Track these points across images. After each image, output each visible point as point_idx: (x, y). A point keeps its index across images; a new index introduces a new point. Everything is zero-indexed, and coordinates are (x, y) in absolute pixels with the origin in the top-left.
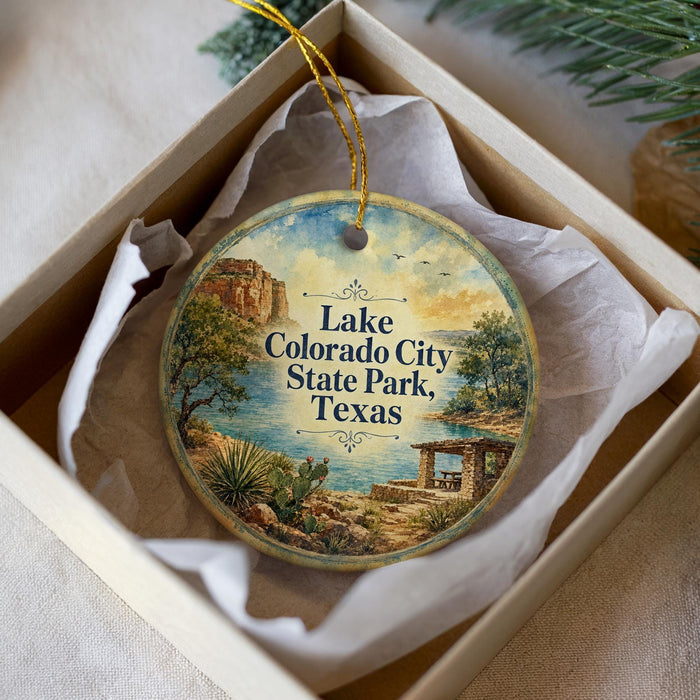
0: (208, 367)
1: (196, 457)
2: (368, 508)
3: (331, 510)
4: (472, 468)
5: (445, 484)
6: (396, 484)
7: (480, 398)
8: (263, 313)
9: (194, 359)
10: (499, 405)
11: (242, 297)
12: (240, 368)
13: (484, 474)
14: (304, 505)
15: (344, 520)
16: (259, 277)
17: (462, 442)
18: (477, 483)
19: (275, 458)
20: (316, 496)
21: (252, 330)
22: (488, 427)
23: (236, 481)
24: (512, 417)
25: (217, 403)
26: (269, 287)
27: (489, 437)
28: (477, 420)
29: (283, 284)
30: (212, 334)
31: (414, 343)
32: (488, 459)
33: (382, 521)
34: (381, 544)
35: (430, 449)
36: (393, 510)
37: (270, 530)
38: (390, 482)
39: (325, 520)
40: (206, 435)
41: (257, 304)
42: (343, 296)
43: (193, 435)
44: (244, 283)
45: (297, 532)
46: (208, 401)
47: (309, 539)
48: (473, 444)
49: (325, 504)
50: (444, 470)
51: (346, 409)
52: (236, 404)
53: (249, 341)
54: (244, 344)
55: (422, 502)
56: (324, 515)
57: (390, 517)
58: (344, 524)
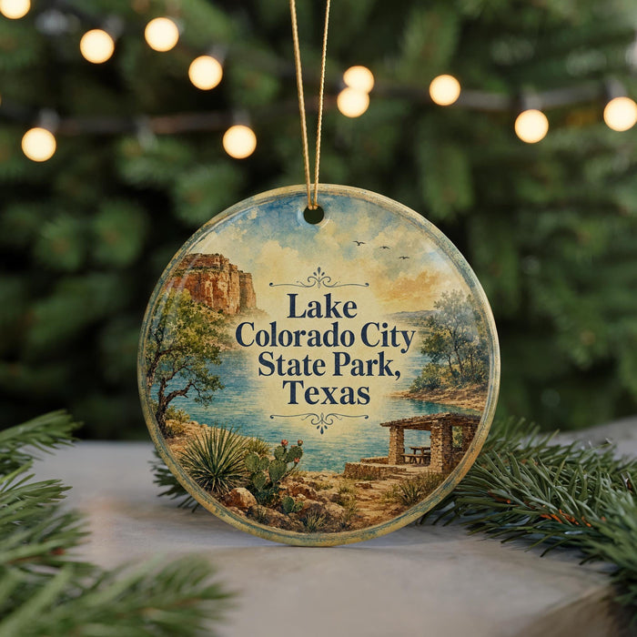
0: (182, 359)
1: (175, 446)
2: (342, 487)
3: (307, 490)
4: (440, 442)
5: (415, 459)
6: (368, 461)
7: (444, 375)
8: (232, 305)
9: (168, 352)
10: (463, 381)
11: (211, 290)
12: (213, 359)
13: (452, 448)
14: (281, 486)
15: (320, 499)
16: (226, 270)
17: (429, 418)
18: (445, 456)
19: (251, 443)
20: (292, 477)
21: (222, 322)
22: (453, 402)
23: (214, 467)
24: (476, 392)
25: (193, 393)
26: (236, 279)
27: (456, 412)
28: (442, 396)
29: (249, 275)
30: (185, 328)
31: (378, 325)
32: (455, 434)
33: (356, 498)
34: (356, 520)
35: (398, 427)
36: (366, 487)
37: (250, 512)
38: (363, 460)
39: (302, 500)
40: (184, 424)
41: (225, 296)
42: (308, 284)
43: (170, 425)
44: (212, 277)
45: (276, 513)
46: (184, 392)
47: (287, 519)
48: (440, 419)
49: (301, 485)
50: (413, 446)
51: (317, 392)
52: (210, 393)
53: (220, 332)
54: (216, 335)
55: (394, 478)
56: (301, 496)
57: (364, 494)
58: (321, 503)
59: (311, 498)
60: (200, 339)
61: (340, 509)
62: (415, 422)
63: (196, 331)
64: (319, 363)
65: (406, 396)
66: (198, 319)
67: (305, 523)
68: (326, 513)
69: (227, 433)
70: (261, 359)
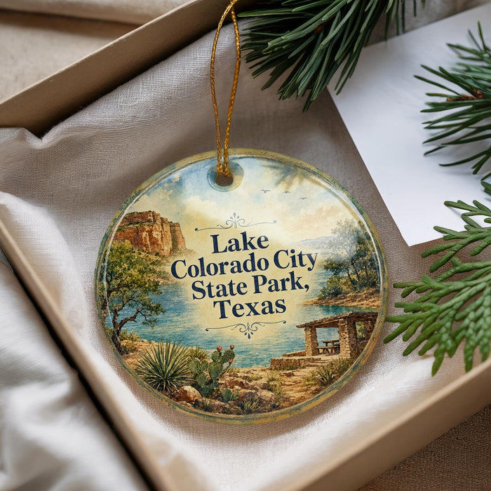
59: (245, 388)
60: (142, 277)
61: (270, 394)
62: (324, 322)
63: (138, 271)
64: (242, 285)
65: (316, 303)
66: (139, 262)
67: (243, 408)
68: (259, 398)
69: (172, 346)
70: (194, 287)
